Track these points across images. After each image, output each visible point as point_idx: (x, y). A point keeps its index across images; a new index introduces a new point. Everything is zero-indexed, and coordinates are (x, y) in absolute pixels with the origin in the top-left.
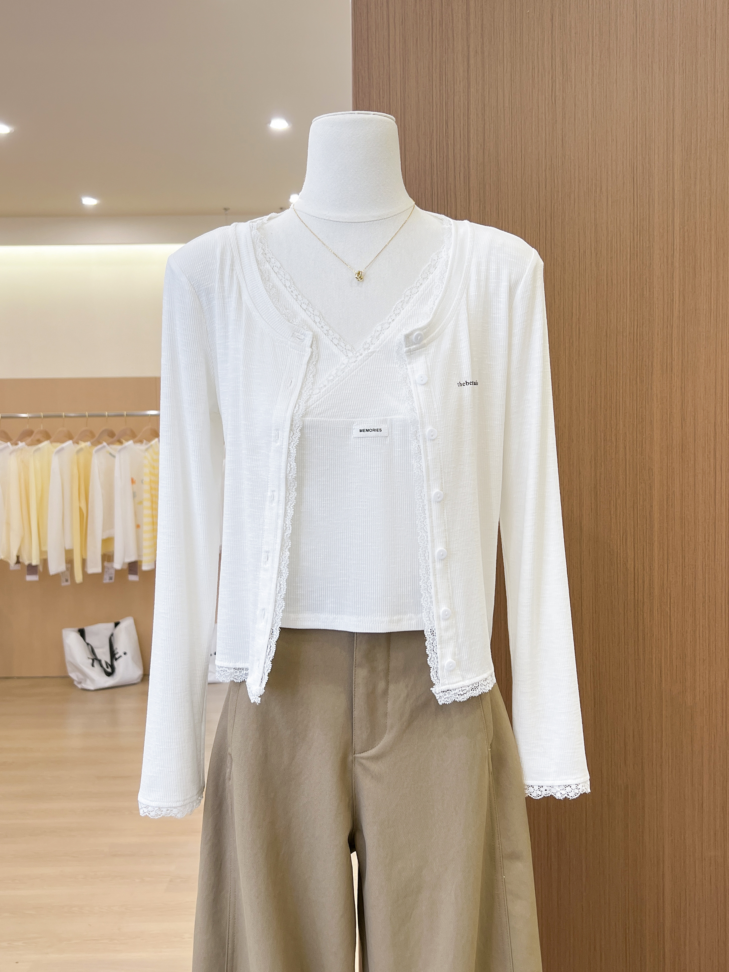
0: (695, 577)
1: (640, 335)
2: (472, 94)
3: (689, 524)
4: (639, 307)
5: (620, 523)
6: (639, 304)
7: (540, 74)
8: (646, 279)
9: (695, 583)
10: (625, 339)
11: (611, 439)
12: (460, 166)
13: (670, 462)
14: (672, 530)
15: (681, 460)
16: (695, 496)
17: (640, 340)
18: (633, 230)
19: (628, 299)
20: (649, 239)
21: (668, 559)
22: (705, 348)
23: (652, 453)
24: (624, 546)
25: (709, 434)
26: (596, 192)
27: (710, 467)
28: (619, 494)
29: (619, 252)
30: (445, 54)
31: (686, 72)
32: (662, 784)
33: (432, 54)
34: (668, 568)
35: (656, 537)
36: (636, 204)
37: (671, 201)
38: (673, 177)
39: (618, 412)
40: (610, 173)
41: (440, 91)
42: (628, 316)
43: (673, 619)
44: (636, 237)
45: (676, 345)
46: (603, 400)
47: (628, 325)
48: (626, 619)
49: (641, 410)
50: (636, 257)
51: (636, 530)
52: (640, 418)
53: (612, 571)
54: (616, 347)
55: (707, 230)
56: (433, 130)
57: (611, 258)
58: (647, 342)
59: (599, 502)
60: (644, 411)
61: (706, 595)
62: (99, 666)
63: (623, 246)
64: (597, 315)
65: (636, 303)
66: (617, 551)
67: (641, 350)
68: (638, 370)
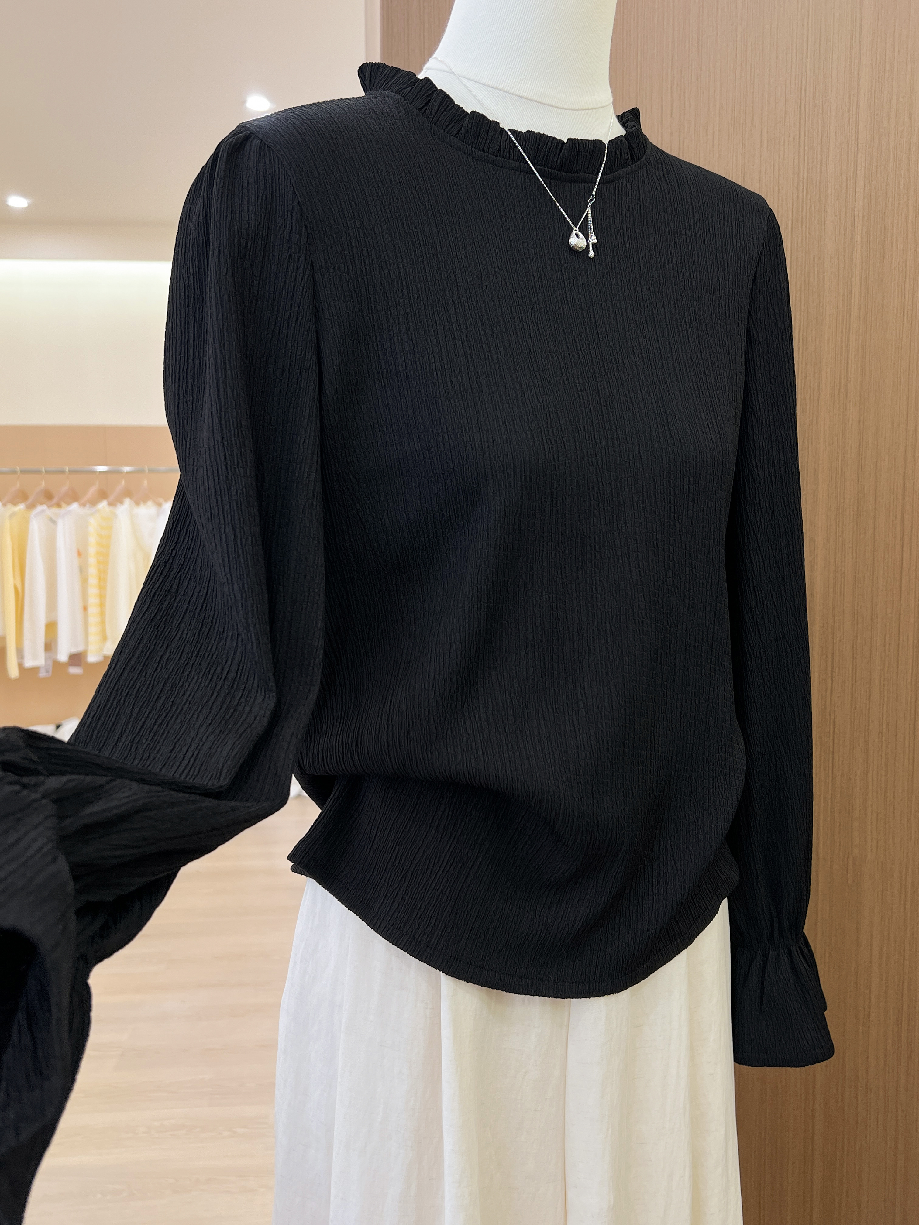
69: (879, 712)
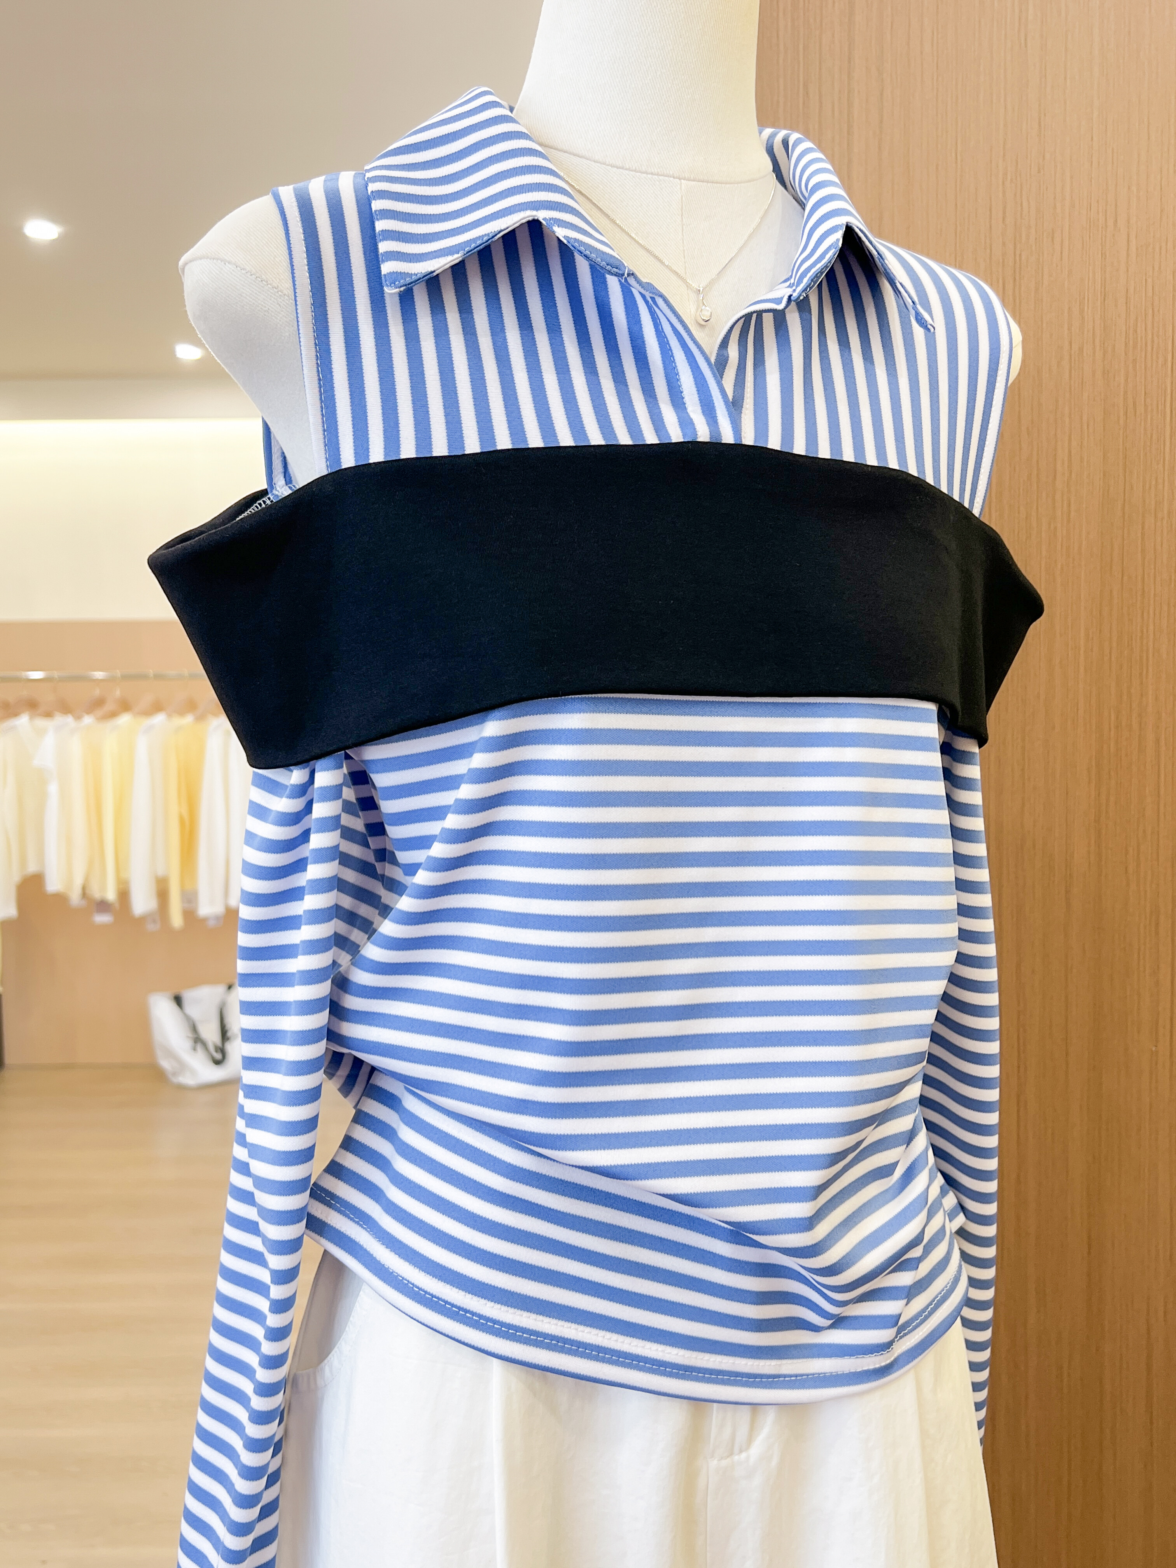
11: (1131, 725)
19: (1168, 444)
26: (1106, 226)
28: (1144, 831)
29: (1149, 348)
40: (1134, 189)
42: (1166, 478)
46: (1114, 645)
47: (1166, 497)
57: (1135, 361)
59: (1104, 850)
62: (204, 1050)
64: (1104, 475)
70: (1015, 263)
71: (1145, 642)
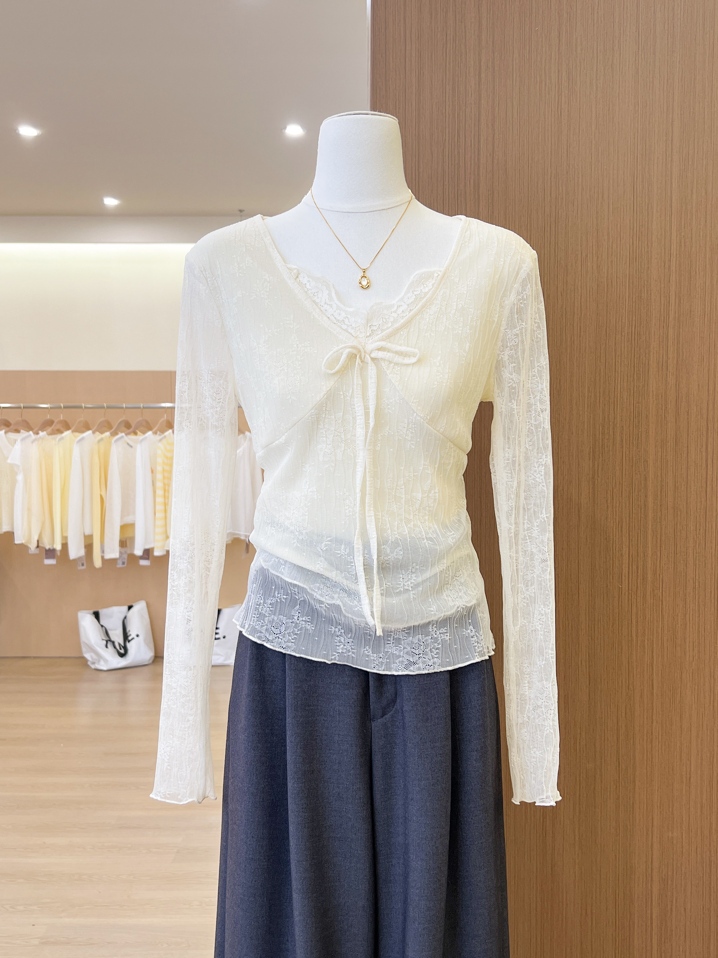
0: (686, 564)
1: (637, 335)
2: (482, 105)
3: (681, 514)
4: (637, 308)
5: (616, 511)
6: (637, 306)
7: (547, 89)
8: (644, 282)
9: (686, 569)
10: (623, 338)
11: (609, 433)
12: (470, 173)
13: (665, 454)
14: (665, 519)
15: (674, 453)
16: (687, 488)
17: (637, 339)
18: (633, 236)
20: (648, 244)
21: (661, 546)
22: (699, 347)
23: (647, 445)
24: (620, 534)
25: (701, 429)
26: (598, 199)
27: (702, 459)
28: (615, 483)
29: (619, 256)
30: (458, 67)
31: (684, 87)
32: (652, 759)
33: (446, 67)
34: (660, 555)
35: (650, 525)
36: (635, 212)
37: (669, 209)
38: (671, 187)
39: (616, 408)
40: (611, 181)
41: (453, 102)
43: (664, 603)
44: (635, 242)
45: (671, 344)
46: (601, 395)
47: (626, 325)
48: (620, 602)
49: (637, 405)
50: (635, 260)
51: (631, 517)
52: (637, 413)
53: (608, 557)
54: (615, 345)
55: (703, 236)
56: (445, 139)
57: (612, 261)
58: (645, 341)
59: (596, 492)
60: (641, 406)
61: (697, 581)
62: (113, 648)
63: (622, 250)
64: (597, 315)
65: (634, 304)
66: (613, 538)
67: (638, 349)
68: (636, 368)
69: (693, 574)
70: (556, 215)
71: (616, 393)
